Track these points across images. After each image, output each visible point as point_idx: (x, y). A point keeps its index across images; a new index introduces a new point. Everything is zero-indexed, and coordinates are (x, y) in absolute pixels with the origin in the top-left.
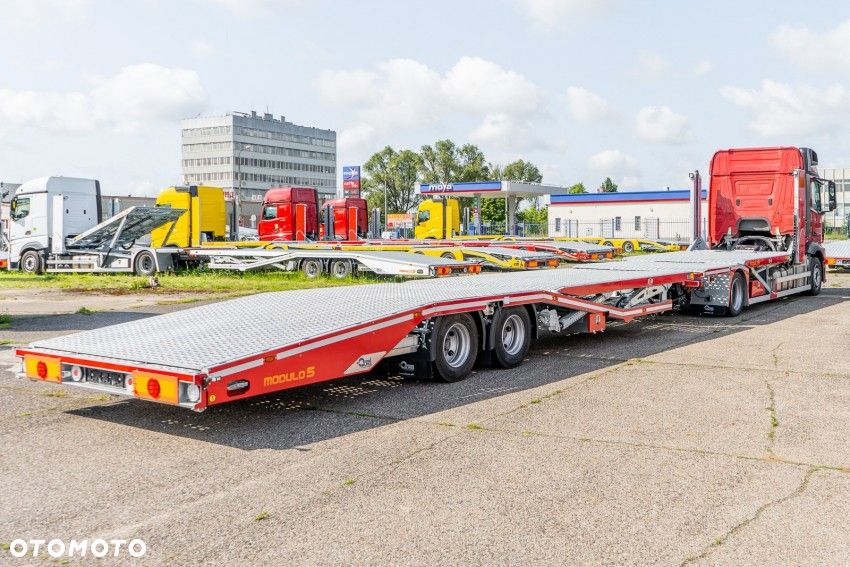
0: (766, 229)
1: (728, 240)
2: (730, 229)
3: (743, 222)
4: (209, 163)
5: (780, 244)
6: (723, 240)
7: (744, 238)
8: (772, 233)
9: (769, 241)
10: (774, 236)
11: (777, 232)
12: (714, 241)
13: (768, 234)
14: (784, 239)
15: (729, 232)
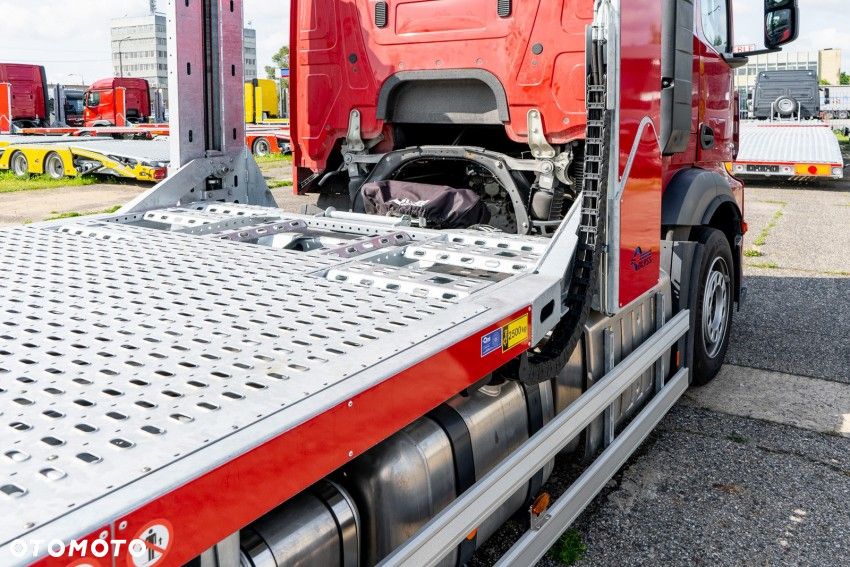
0: (492, 118)
1: (354, 160)
2: (355, 121)
3: (402, 90)
4: (136, 56)
5: (546, 182)
6: (335, 159)
7: (409, 154)
8: (513, 134)
9: (502, 166)
10: (522, 150)
11: (533, 130)
12: (308, 162)
13: (495, 138)
14: (564, 160)
15: (354, 132)
